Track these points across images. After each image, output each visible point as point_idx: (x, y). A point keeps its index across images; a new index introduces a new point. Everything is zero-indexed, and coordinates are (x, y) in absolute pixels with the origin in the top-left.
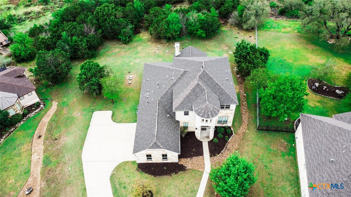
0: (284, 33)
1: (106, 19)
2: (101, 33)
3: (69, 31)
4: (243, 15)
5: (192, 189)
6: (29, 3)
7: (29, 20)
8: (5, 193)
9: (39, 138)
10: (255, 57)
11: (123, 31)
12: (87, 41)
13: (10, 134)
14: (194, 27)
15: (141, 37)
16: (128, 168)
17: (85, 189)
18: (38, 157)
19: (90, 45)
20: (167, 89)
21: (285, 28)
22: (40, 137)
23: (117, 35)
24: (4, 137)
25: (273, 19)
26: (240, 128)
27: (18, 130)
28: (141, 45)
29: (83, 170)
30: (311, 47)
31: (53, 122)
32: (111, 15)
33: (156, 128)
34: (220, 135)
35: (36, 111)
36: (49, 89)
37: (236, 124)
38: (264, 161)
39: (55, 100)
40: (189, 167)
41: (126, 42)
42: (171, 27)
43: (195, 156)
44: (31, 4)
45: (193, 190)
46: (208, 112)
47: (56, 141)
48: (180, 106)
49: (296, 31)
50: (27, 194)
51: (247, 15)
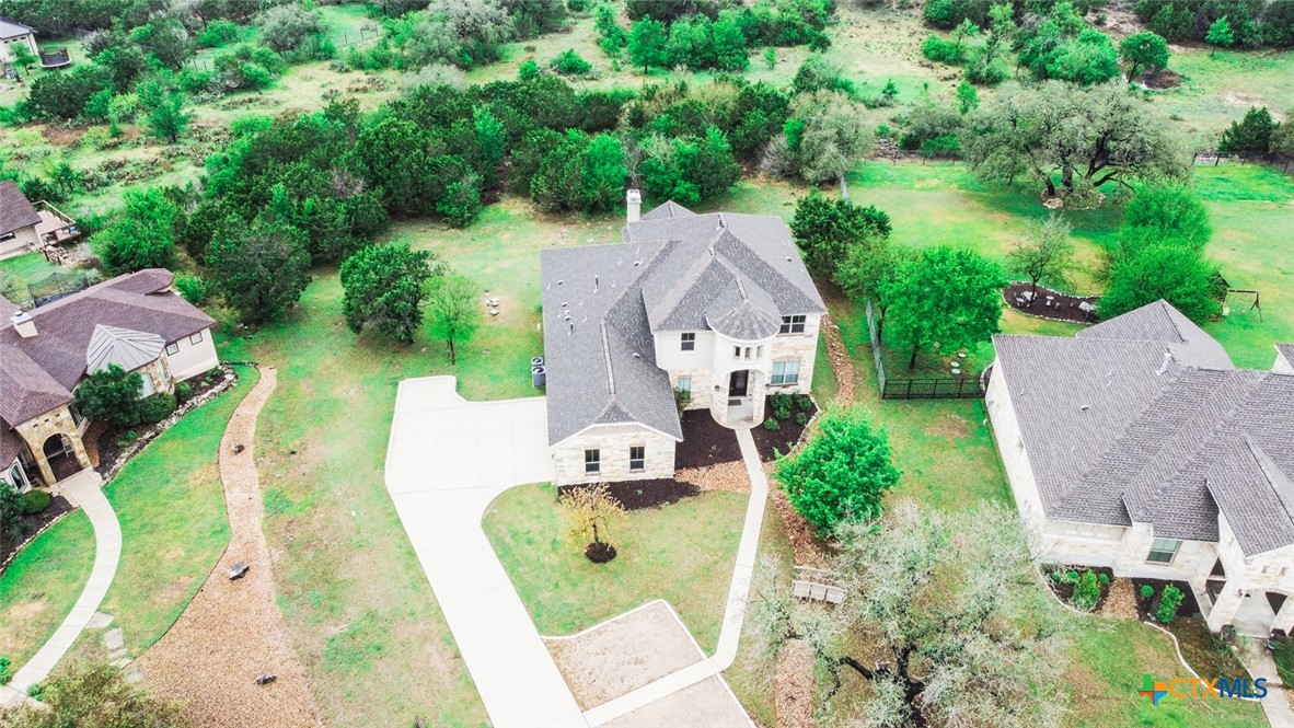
0: (923, 189)
1: (398, 156)
2: (384, 197)
3: (290, 182)
4: (803, 144)
5: (724, 531)
6: (116, 140)
7: (122, 183)
8: (164, 582)
9: (239, 451)
10: (854, 225)
11: (452, 189)
12: (349, 212)
13: (141, 448)
14: (666, 176)
15: (503, 210)
16: (530, 500)
17: (412, 554)
18: (246, 496)
19: (356, 223)
20: (626, 289)
21: (921, 179)
22: (240, 449)
23: (433, 203)
24: (126, 454)
25: (885, 161)
26: (833, 397)
27: (164, 440)
28: (507, 229)
29: (396, 513)
30: (1000, 218)
31: (275, 415)
32: (411, 146)
33: (610, 374)
34: (783, 413)
35: (214, 390)
36: (241, 339)
37: (820, 389)
38: (912, 461)
39: (266, 365)
40: (707, 488)
41: (461, 223)
42: (599, 171)
43: (718, 462)
44: (120, 143)
45: (727, 533)
46: (751, 325)
47: (294, 456)
48: (670, 318)
49: (956, 185)
50: (234, 579)
51: (813, 143)
